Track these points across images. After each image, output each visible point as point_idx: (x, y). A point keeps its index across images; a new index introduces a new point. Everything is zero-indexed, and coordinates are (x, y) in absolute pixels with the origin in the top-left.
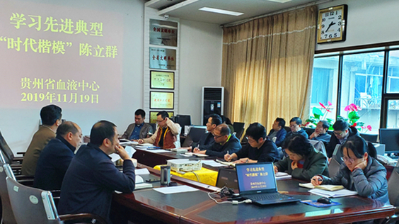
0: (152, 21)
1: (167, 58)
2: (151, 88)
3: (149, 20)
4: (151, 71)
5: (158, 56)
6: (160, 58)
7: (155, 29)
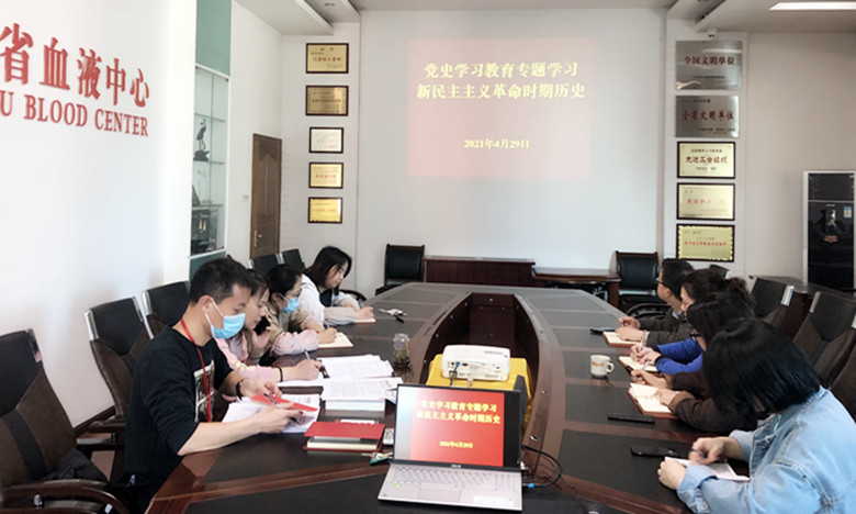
0: (681, 46)
1: (717, 114)
2: (679, 177)
3: (674, 44)
4: (679, 143)
5: (695, 113)
6: (699, 115)
7: (688, 60)
